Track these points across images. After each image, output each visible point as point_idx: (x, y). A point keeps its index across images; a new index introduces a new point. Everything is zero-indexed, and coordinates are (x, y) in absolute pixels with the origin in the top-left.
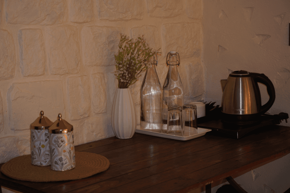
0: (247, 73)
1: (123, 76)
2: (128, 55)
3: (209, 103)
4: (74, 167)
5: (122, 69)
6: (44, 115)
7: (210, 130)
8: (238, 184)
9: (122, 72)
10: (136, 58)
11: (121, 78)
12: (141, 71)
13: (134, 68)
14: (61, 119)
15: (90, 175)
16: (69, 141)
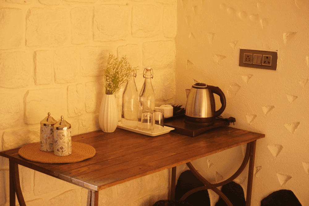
0: (205, 86)
1: (109, 85)
2: (114, 69)
3: (177, 106)
4: (70, 154)
5: (108, 80)
6: (50, 116)
7: (174, 129)
8: (196, 169)
9: (109, 83)
10: (119, 73)
11: (107, 87)
12: (123, 82)
13: (118, 80)
14: (63, 120)
15: (82, 160)
16: (67, 135)
